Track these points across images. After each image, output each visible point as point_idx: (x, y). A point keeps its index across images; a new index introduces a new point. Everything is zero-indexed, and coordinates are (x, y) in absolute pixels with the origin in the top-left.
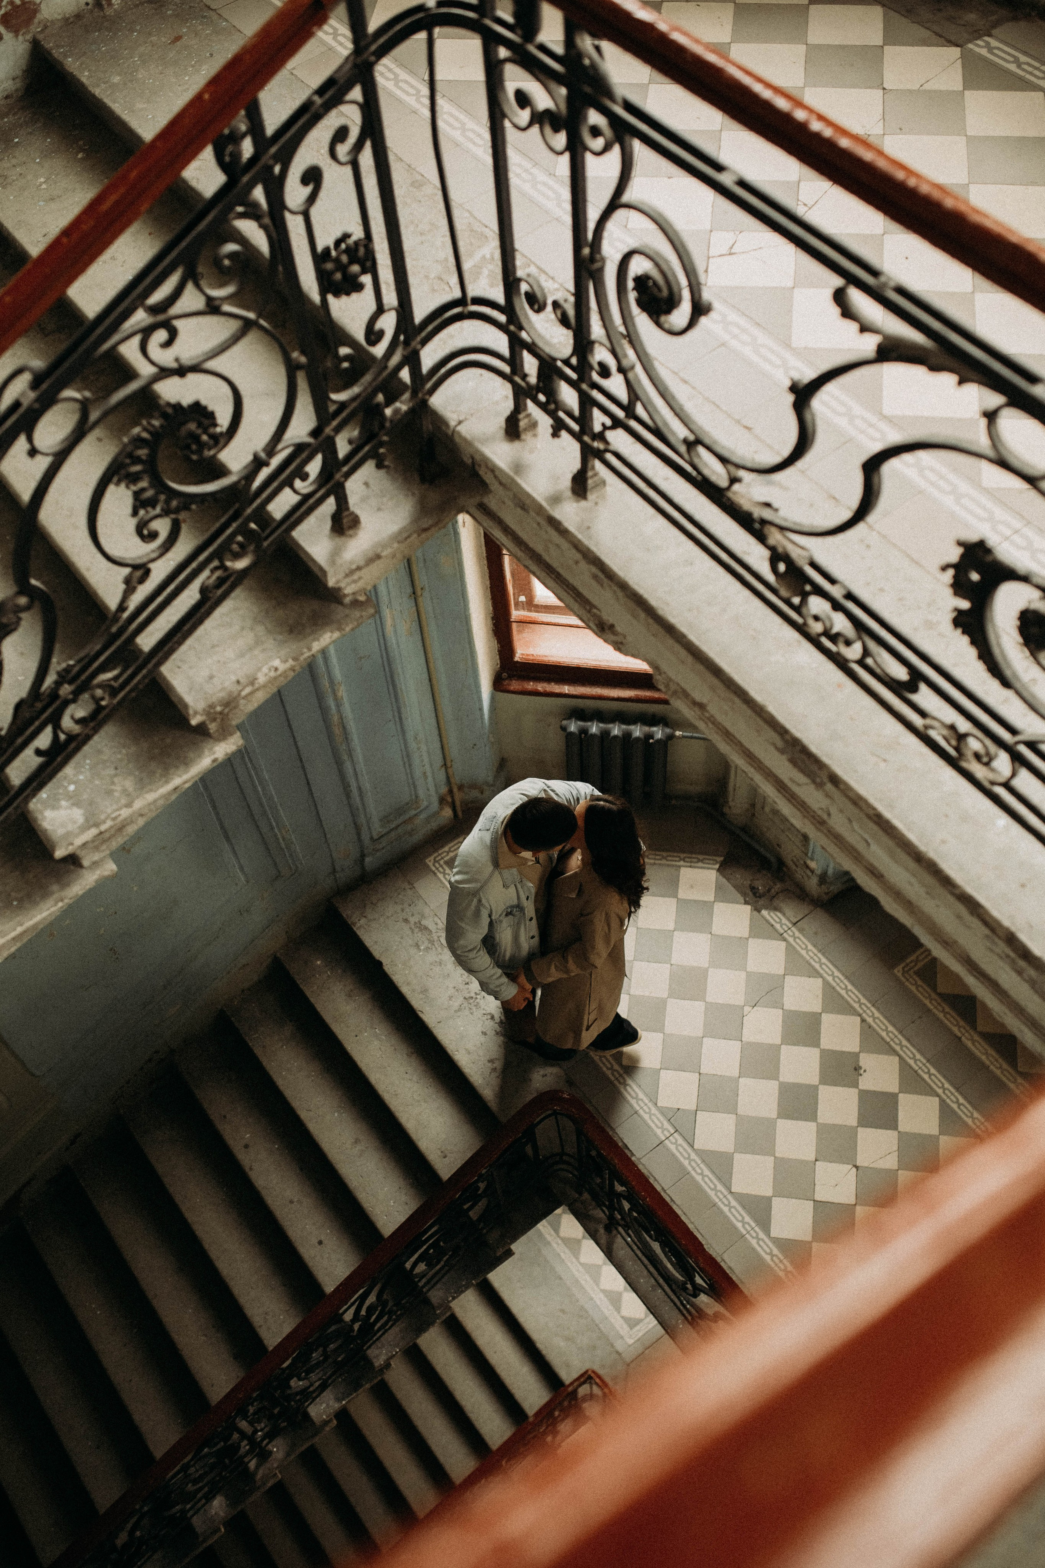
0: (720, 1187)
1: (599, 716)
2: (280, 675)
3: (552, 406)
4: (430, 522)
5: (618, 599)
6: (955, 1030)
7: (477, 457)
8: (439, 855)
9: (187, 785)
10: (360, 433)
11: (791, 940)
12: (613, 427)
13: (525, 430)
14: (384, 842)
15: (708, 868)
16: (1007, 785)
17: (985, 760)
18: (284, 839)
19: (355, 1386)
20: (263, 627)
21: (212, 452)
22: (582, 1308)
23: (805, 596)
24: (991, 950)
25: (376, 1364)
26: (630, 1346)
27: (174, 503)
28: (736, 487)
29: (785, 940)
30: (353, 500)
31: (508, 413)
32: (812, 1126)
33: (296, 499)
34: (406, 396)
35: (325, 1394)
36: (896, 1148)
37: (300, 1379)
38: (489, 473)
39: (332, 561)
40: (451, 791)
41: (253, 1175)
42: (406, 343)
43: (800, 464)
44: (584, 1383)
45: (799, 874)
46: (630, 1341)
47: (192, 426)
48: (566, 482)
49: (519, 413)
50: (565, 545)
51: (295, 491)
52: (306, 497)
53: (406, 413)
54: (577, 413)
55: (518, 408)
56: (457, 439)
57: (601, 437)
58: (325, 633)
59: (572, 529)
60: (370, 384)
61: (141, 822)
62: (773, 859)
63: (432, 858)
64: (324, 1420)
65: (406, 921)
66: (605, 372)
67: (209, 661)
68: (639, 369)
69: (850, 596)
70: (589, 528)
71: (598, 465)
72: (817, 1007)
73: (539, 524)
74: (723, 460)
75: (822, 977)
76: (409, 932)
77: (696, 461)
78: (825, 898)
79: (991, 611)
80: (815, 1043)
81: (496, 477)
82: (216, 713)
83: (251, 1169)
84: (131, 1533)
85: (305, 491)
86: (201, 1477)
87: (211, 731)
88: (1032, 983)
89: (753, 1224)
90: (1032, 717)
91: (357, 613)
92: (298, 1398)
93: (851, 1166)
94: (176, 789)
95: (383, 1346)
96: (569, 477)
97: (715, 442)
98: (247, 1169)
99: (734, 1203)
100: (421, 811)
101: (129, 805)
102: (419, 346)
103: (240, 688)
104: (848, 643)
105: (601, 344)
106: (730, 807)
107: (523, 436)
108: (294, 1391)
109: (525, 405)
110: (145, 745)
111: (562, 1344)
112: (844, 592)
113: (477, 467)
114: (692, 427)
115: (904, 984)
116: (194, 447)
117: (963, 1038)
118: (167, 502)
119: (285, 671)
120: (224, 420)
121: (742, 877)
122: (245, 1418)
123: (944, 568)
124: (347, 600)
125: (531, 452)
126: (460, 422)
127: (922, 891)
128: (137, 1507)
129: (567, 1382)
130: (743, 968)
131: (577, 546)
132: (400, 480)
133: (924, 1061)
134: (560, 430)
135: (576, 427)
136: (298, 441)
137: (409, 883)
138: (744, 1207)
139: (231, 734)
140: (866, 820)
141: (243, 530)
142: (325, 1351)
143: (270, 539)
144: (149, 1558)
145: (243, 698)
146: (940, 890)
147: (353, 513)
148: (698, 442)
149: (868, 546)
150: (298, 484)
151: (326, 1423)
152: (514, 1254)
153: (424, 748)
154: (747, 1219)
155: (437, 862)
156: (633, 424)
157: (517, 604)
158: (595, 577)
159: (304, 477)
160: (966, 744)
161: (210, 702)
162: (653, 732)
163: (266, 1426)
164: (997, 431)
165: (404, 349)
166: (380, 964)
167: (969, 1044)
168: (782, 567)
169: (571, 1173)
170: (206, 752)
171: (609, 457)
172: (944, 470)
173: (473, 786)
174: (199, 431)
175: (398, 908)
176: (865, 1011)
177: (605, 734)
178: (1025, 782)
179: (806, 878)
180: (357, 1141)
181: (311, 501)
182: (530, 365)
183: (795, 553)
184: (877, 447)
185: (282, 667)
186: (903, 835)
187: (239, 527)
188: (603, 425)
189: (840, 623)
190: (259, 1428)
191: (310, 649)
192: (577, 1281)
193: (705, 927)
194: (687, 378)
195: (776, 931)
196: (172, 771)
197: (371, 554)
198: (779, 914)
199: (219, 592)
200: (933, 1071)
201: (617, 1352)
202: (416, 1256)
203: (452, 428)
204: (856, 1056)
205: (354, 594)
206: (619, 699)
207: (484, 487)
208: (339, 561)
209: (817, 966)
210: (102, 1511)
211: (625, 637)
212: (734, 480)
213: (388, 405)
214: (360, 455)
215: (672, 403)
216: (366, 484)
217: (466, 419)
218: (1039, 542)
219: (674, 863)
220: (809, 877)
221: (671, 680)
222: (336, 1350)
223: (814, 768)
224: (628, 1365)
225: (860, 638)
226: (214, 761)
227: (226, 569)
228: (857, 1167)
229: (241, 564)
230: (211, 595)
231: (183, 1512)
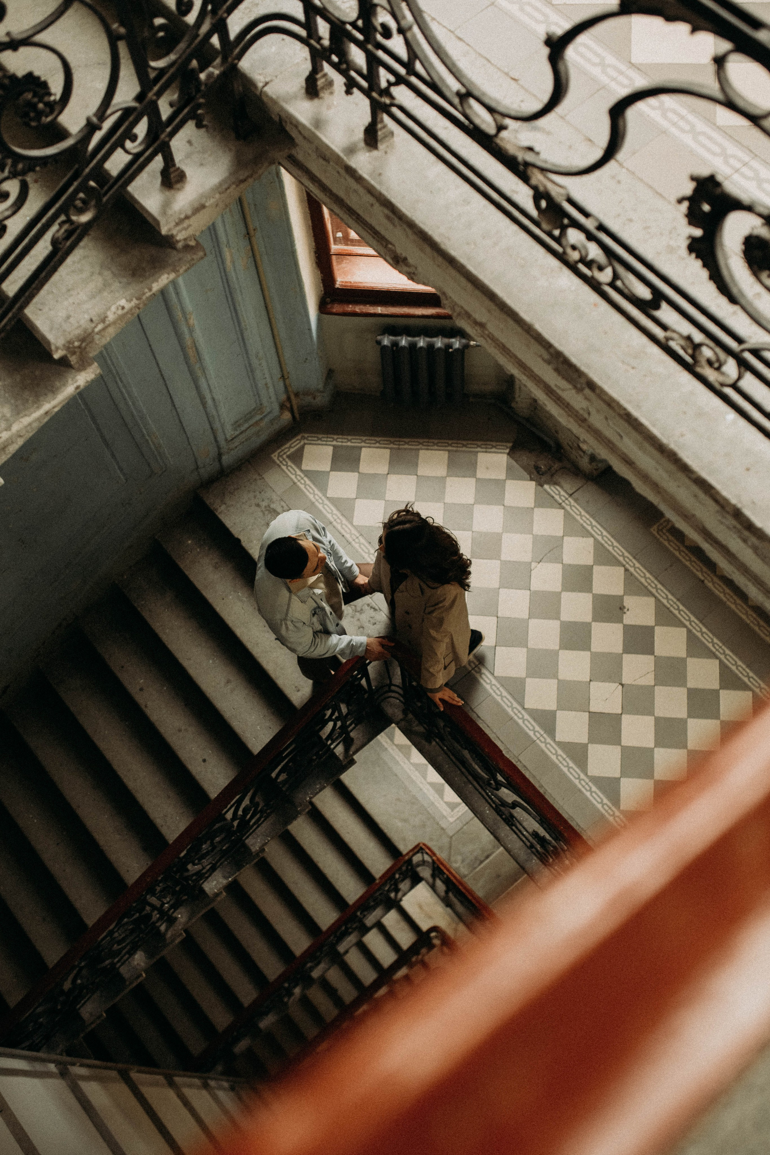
0: (515, 705)
1: (408, 331)
2: (127, 313)
3: (344, 66)
4: (247, 174)
5: (407, 236)
6: (699, 574)
7: (283, 115)
8: (283, 450)
9: (56, 410)
10: (179, 96)
11: (568, 508)
12: (396, 84)
13: (323, 88)
14: (236, 443)
15: (501, 453)
16: (734, 386)
17: (716, 365)
18: (153, 443)
19: (239, 866)
20: (109, 272)
21: (49, 119)
22: (414, 797)
23: (563, 229)
24: (722, 523)
25: (253, 850)
26: (452, 823)
27: (20, 166)
28: (504, 134)
29: (563, 508)
30: (178, 157)
31: (307, 73)
32: (586, 655)
33: (128, 158)
34: (218, 61)
35: (215, 873)
36: (653, 669)
37: (194, 864)
38: (294, 128)
39: (164, 213)
40: (289, 399)
41: (148, 712)
42: (214, 12)
43: (559, 110)
44: (418, 852)
45: (574, 454)
46: (451, 820)
47: (29, 96)
48: (360, 135)
49: (317, 73)
50: (362, 191)
51: (127, 152)
52: (137, 156)
53: (219, 76)
54: (365, 71)
55: (316, 69)
56: (265, 99)
57: (386, 92)
58: (163, 274)
59: (366, 176)
60: (184, 52)
61: (20, 442)
62: (552, 443)
63: (276, 453)
64: (216, 893)
65: (258, 505)
66: (387, 33)
67: (66, 303)
68: (416, 29)
69: (601, 227)
70: (380, 174)
71: (386, 118)
72: (590, 561)
73: (338, 172)
74: (491, 110)
75: (593, 536)
76: (261, 514)
77: (468, 111)
78: (595, 473)
79: (721, 237)
80: (589, 590)
81: (300, 133)
82: (75, 347)
83: (146, 706)
84: (74, 981)
85: (135, 151)
86: (123, 940)
87: (72, 363)
88: (755, 549)
89: (542, 733)
90: (755, 328)
91: (189, 257)
92: (194, 878)
93: (617, 684)
94: (46, 413)
95: (258, 836)
96: (362, 129)
97: (484, 94)
98: (143, 707)
99: (526, 716)
100: (265, 416)
101: (8, 428)
102: (225, 15)
103: (93, 325)
104: (601, 269)
105: (382, 7)
106: (517, 402)
107: (321, 95)
108: (190, 873)
109: (322, 66)
110: (18, 378)
111: (400, 824)
112: (596, 224)
113: (284, 124)
114: (464, 81)
115: (658, 540)
116: (32, 115)
117: (706, 581)
118: (14, 165)
119: (131, 309)
120: (56, 88)
121: (527, 458)
122: (154, 895)
123: (680, 201)
124: (180, 245)
125: (329, 107)
126: (267, 84)
127: (665, 475)
128: (76, 963)
129: (404, 852)
130: (530, 532)
131: (371, 191)
132: (218, 137)
133: (675, 600)
134: (352, 88)
135: (364, 84)
136: (124, 105)
137: (259, 474)
138: (534, 720)
139: (90, 365)
140: (617, 418)
141: (83, 187)
142: (212, 843)
143: (108, 195)
144: (88, 999)
145: (97, 334)
146: (680, 475)
147: (179, 168)
148: (469, 94)
149: (619, 182)
150: (128, 144)
151: (217, 895)
152: (356, 762)
153: (264, 364)
154: (537, 728)
155: (281, 456)
156: (413, 80)
157: (335, 239)
158: (388, 218)
159: (134, 138)
160: (701, 353)
161: (69, 337)
162: (452, 342)
163: (171, 900)
164: (725, 75)
165: (212, 18)
166: (238, 541)
167: (710, 585)
168: (543, 204)
169: (397, 699)
170: (70, 381)
171: (395, 110)
172: (684, 112)
173: (307, 393)
174: (36, 100)
175: (251, 495)
176: (628, 563)
177: (413, 346)
178: (749, 383)
179: (578, 457)
180: (228, 682)
181: (142, 159)
182: (323, 28)
183: (554, 191)
184: (624, 92)
185: (128, 306)
186: (649, 431)
187: (80, 184)
188: (388, 81)
189: (594, 252)
190: (165, 902)
191: (150, 290)
192: (410, 777)
193: (499, 500)
194: (461, 36)
195: (556, 501)
196: (41, 398)
197: (196, 205)
198: (558, 488)
199: (68, 243)
200: (681, 607)
201: (442, 829)
202: (279, 768)
203: (260, 88)
204: (621, 598)
205: (185, 239)
206: (423, 317)
207: (291, 141)
208: (170, 212)
209: (589, 528)
210: (51, 966)
211: (416, 268)
212: (501, 128)
213: (202, 70)
214: (181, 116)
215: (445, 59)
216: (190, 142)
217: (271, 81)
218: (764, 173)
219: (472, 450)
220: (581, 457)
221: (456, 304)
222: (220, 842)
223: (575, 376)
224: (451, 837)
225: (611, 264)
226: (78, 387)
227: (71, 222)
228: (622, 685)
229: (85, 218)
230: (61, 246)
231: (113, 965)
